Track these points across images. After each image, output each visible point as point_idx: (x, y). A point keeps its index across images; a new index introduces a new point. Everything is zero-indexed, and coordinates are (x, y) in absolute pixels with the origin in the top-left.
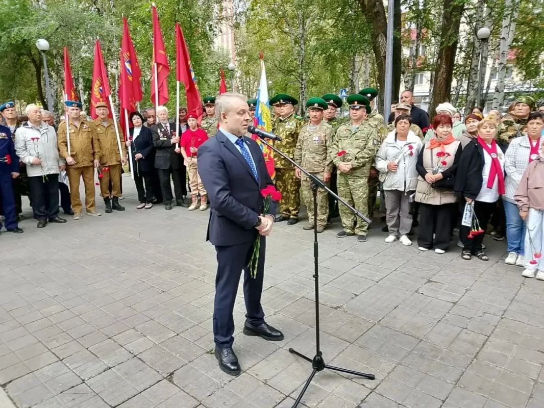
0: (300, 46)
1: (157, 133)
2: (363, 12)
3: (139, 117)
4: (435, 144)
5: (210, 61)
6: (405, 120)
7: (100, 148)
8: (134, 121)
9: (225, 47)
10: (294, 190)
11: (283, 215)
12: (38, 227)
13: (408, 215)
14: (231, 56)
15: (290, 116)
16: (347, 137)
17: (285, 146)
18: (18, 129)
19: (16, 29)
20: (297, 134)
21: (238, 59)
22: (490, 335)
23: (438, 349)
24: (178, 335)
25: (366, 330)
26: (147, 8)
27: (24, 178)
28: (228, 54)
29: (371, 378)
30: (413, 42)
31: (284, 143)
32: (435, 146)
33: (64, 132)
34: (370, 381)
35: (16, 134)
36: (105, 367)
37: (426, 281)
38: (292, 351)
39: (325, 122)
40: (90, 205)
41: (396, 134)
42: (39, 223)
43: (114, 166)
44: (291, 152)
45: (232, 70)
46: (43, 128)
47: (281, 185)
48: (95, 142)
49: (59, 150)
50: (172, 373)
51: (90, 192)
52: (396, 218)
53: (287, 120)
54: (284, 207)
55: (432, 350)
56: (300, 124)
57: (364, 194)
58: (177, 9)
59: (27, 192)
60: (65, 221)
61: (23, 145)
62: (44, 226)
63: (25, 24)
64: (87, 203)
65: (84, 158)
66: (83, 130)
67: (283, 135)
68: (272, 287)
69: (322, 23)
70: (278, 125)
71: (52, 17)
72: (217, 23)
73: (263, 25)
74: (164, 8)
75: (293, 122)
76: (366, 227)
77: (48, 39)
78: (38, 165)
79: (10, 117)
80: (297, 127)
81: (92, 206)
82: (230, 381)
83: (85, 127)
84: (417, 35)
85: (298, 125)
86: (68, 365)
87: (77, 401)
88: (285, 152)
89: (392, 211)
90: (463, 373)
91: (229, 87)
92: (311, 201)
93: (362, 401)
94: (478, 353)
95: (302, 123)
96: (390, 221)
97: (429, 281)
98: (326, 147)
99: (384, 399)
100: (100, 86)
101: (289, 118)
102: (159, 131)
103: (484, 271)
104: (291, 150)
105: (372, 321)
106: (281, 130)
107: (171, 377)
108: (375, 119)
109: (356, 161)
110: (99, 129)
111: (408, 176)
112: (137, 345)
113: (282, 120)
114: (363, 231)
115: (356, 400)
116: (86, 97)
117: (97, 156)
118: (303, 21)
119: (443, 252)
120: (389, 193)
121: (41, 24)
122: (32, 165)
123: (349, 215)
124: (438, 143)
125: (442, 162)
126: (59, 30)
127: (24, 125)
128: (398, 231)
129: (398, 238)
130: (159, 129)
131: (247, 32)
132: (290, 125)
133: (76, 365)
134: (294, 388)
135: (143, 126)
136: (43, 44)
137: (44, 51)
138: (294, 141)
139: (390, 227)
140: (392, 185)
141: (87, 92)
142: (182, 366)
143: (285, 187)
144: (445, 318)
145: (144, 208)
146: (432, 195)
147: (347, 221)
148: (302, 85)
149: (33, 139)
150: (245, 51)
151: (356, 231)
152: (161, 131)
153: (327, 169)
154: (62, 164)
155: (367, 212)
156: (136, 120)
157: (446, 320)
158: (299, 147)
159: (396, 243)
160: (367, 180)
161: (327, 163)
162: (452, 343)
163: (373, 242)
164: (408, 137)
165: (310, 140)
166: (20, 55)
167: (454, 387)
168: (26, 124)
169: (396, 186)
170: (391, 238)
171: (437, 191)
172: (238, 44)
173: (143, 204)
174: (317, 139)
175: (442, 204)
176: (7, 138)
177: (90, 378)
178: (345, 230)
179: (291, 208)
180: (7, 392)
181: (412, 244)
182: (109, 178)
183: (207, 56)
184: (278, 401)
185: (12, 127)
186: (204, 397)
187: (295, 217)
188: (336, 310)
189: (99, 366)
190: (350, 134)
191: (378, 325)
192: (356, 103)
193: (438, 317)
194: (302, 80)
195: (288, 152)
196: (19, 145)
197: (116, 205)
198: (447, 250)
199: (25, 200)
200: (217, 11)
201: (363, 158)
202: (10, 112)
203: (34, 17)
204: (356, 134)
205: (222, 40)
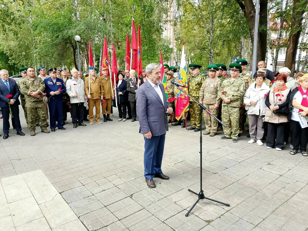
0: (210, 34)
1: (129, 84)
2: (245, 16)
3: (122, 75)
4: (276, 90)
5: (160, 43)
6: (260, 77)
7: (104, 90)
8: (119, 77)
9: (169, 36)
10: (199, 114)
11: (193, 127)
12: (74, 127)
13: (261, 129)
14: (172, 41)
15: (198, 75)
16: (228, 86)
17: (195, 90)
18: (68, 81)
19: (66, 31)
20: (201, 84)
21: (176, 42)
22: (297, 192)
23: (267, 196)
24: (136, 179)
25: (229, 185)
26: (129, 18)
27: (69, 104)
28: (170, 40)
29: (228, 205)
30: (278, 30)
31: (194, 89)
32: (276, 91)
33: (88, 82)
34: (227, 207)
35: (66, 83)
36: (103, 190)
37: (267, 163)
38: (189, 190)
39: (217, 78)
40: (98, 118)
41: (256, 84)
42: (74, 126)
43: (109, 99)
44: (198, 93)
45: (171, 49)
46: (79, 80)
47: (192, 110)
48: (102, 87)
49: (85, 91)
50: (132, 195)
51: (98, 111)
52: (254, 130)
53: (196, 77)
54: (193, 122)
55: (263, 196)
56: (203, 78)
57: (237, 116)
58: (143, 19)
59: (70, 111)
60: (86, 125)
61: (70, 88)
62: (76, 127)
63: (70, 29)
64: (96, 117)
65: (96, 95)
66: (96, 81)
67: (194, 84)
68: (183, 161)
69: (223, 21)
70: (192, 79)
71: (83, 25)
72: (164, 24)
73: (190, 23)
74: (137, 18)
75: (200, 77)
76: (237, 135)
77: (80, 35)
78: (76, 97)
79: (64, 75)
80: (201, 80)
81: (98, 119)
82: (159, 200)
83: (97, 80)
84: (281, 26)
85: (202, 79)
86: (87, 187)
87: (90, 202)
88: (195, 93)
89: (252, 126)
90: (278, 208)
91: (170, 58)
92: (208, 119)
93: (222, 215)
94: (288, 200)
95: (205, 78)
96: (251, 132)
97: (269, 164)
98: (217, 90)
99: (233, 215)
100: (106, 60)
101: (197, 75)
102: (130, 83)
103: (302, 161)
104: (198, 92)
105: (233, 181)
106: (193, 81)
107: (132, 196)
108: (246, 76)
109: (233, 97)
110: (103, 81)
111: (261, 107)
112: (117, 182)
113: (194, 76)
114: (236, 137)
115: (219, 214)
116: (96, 64)
117: (102, 94)
118: (212, 21)
119: (281, 149)
120: (250, 116)
121: (77, 28)
122: (73, 97)
123: (228, 128)
124: (277, 90)
125: (279, 100)
126: (85, 31)
127: (70, 79)
128: (256, 137)
129: (255, 141)
130: (130, 82)
131: (180, 28)
132: (198, 79)
133: (90, 188)
134: (188, 207)
135: (123, 80)
136: (77, 38)
137: (78, 41)
138: (199, 87)
139: (251, 135)
140: (252, 112)
141: (97, 61)
142: (137, 192)
143: (194, 111)
144: (274, 182)
145: (122, 121)
146: (274, 118)
147: (226, 131)
148: (210, 56)
149: (74, 84)
150: (179, 37)
151: (232, 136)
152: (131, 82)
153: (217, 102)
154: (86, 97)
155: (238, 127)
156: (121, 77)
157: (274, 183)
158: (202, 90)
159: (254, 144)
160: (239, 109)
161: (218, 99)
162: (275, 194)
163: (241, 143)
164: (262, 86)
165: (209, 87)
166: (66, 43)
167: (271, 214)
168: (71, 78)
169: (254, 112)
170: (252, 141)
171: (277, 116)
172: (176, 34)
173: (121, 119)
174: (213, 86)
175: (279, 123)
176: (61, 85)
177: (96, 194)
178: (225, 136)
179: (197, 123)
180: (62, 196)
181: (263, 145)
182: (106, 105)
183: (158, 42)
184: (180, 211)
185: (64, 80)
186: (146, 206)
187: (198, 128)
188: (215, 174)
189: (100, 189)
190: (230, 84)
191: (236, 183)
192: (235, 67)
193: (270, 181)
194: (211, 53)
195: (196, 93)
196: (68, 88)
197: (108, 118)
198: (283, 148)
199: (69, 114)
200: (165, 17)
201: (237, 96)
202: (64, 72)
203: (74, 25)
204: (233, 84)
205: (167, 32)
